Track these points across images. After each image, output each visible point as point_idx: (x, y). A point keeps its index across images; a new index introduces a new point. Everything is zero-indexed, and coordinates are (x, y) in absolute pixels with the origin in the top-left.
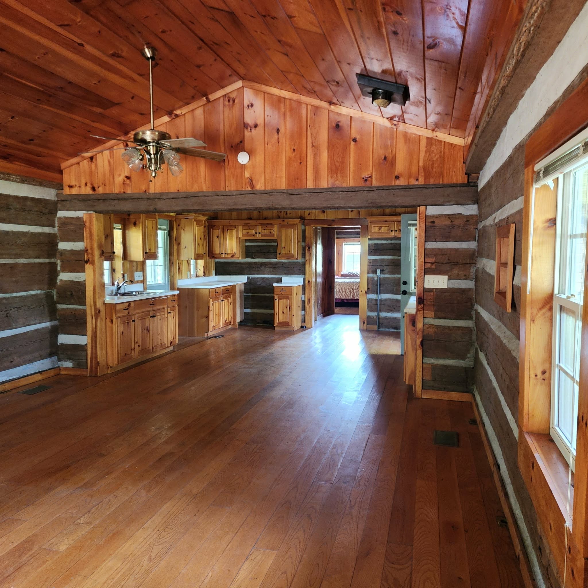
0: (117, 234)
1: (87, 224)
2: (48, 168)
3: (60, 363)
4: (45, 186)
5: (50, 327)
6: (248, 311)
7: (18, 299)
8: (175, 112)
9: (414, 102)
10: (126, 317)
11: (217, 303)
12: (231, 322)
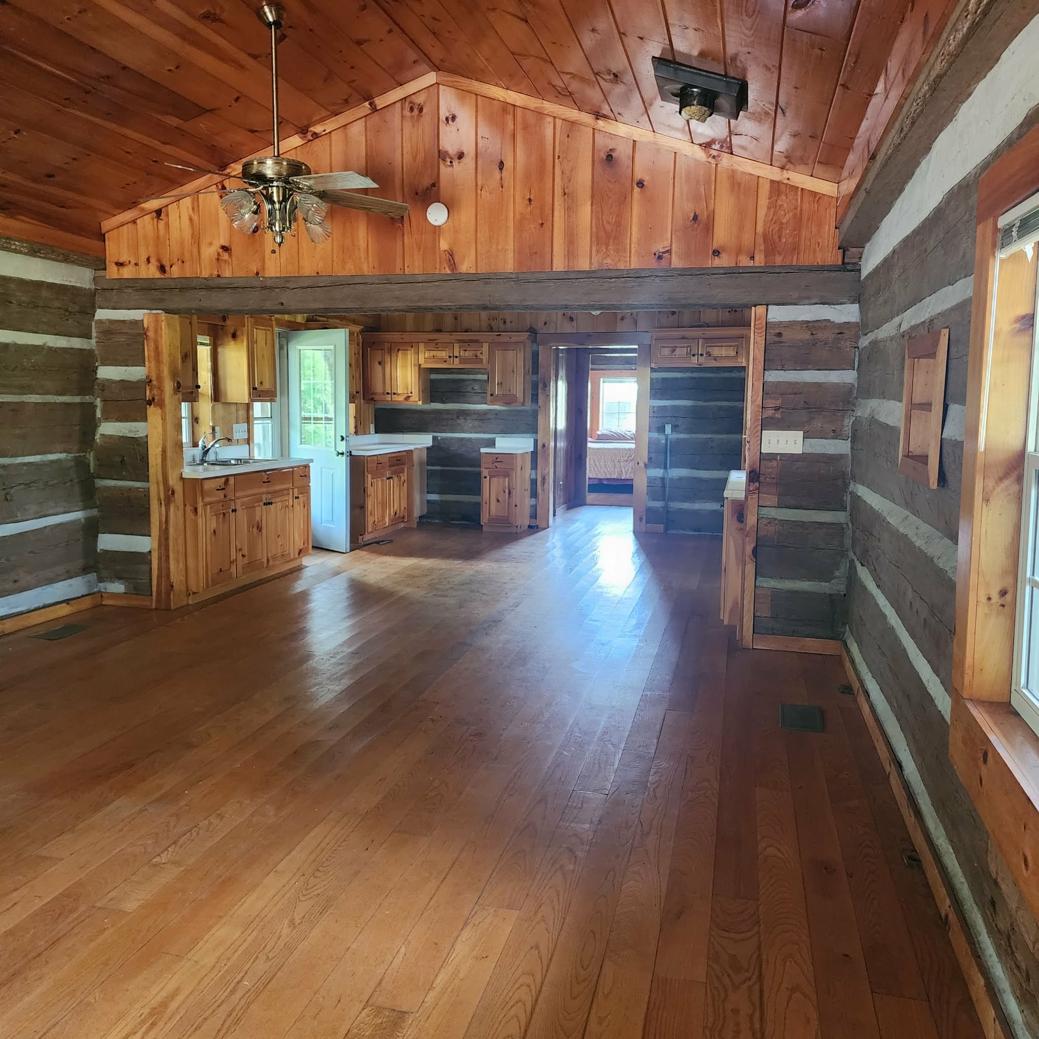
0: (204, 353)
1: (151, 334)
2: (78, 229)
3: (101, 584)
4: (73, 262)
5: (83, 520)
6: (434, 497)
7: (25, 468)
8: (312, 129)
9: (754, 114)
10: (221, 504)
11: (380, 483)
12: (403, 518)
